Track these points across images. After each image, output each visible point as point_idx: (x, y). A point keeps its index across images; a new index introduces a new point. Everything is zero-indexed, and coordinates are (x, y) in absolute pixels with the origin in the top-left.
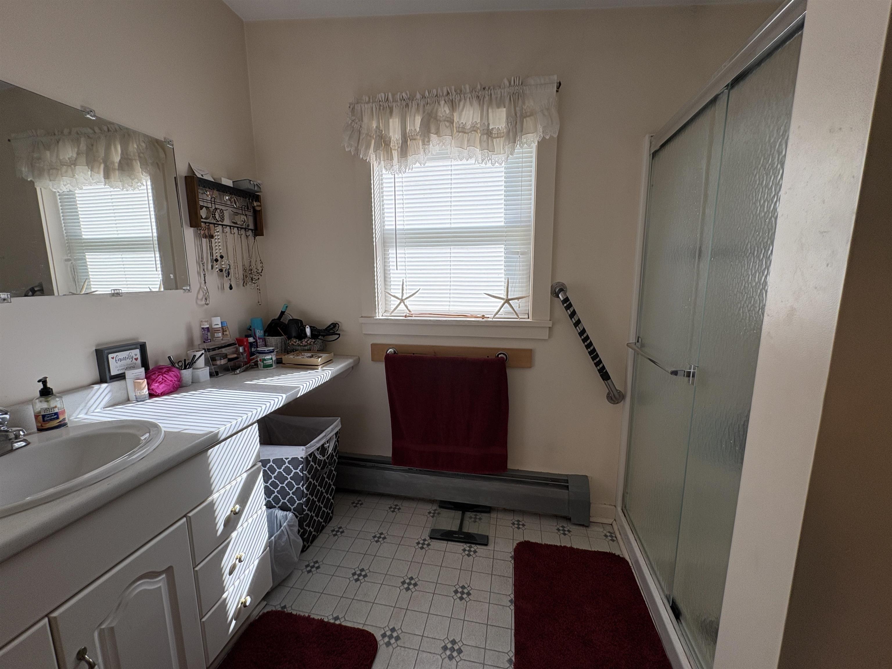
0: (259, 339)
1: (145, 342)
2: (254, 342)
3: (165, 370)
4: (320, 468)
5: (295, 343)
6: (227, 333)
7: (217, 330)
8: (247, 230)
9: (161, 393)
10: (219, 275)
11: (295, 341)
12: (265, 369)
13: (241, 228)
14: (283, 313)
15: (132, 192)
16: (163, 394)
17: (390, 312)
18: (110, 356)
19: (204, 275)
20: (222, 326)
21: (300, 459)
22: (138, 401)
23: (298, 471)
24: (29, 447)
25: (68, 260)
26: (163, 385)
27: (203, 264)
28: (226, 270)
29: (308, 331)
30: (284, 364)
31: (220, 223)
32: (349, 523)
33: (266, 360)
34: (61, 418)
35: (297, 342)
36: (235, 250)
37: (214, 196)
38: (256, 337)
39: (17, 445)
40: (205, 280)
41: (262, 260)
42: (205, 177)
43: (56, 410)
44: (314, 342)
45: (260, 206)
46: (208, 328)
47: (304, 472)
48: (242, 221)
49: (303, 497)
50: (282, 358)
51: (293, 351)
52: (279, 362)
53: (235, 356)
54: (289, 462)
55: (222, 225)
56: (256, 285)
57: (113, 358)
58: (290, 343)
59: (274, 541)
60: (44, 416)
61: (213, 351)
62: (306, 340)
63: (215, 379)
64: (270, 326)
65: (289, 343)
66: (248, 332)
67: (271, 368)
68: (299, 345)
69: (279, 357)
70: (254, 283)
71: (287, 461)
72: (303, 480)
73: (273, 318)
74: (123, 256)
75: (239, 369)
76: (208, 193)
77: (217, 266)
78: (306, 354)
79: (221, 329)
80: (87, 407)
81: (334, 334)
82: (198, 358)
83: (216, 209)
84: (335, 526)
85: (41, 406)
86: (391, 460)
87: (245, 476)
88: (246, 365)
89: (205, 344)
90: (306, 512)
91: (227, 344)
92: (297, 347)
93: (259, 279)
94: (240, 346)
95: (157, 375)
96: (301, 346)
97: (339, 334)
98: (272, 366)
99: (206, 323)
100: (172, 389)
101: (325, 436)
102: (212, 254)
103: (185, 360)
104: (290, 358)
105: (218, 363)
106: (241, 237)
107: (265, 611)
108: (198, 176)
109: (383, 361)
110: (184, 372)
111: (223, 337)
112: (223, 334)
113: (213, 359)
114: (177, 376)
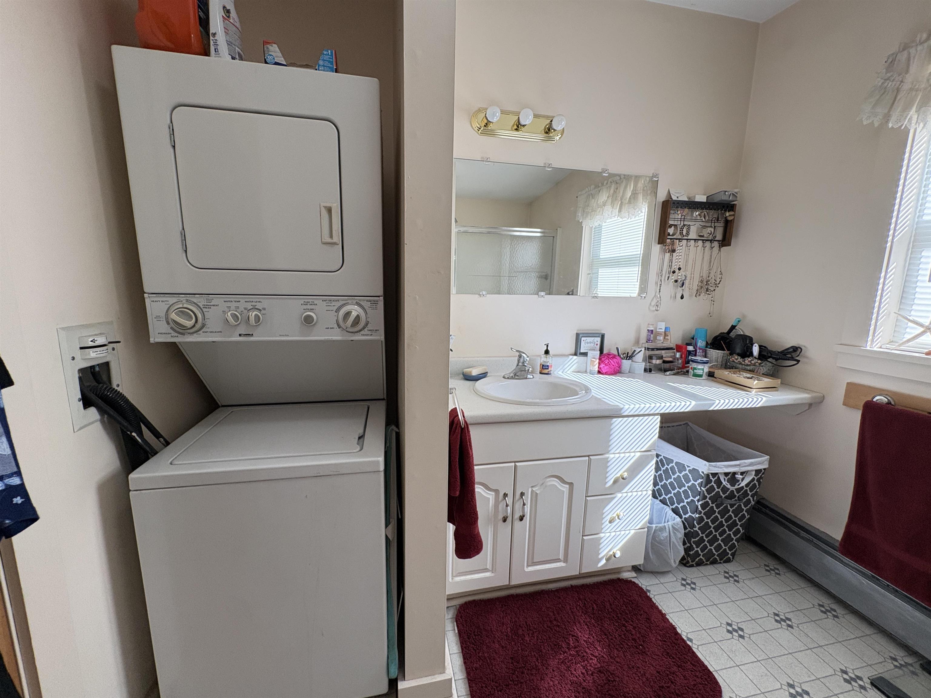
0: (700, 349)
1: (605, 334)
2: (693, 351)
3: (611, 356)
4: (723, 496)
5: (737, 359)
6: (669, 337)
7: (659, 334)
8: (713, 241)
9: (605, 373)
10: (674, 285)
11: (736, 357)
12: (693, 377)
13: (707, 240)
14: (733, 327)
15: (634, 219)
16: (606, 374)
17: (897, 344)
18: (583, 339)
19: (661, 285)
20: (665, 331)
21: (701, 473)
22: (590, 374)
23: (696, 483)
24: (533, 379)
25: (589, 274)
26: (607, 367)
27: (661, 275)
28: (681, 281)
29: (756, 350)
30: (715, 378)
31: (686, 238)
32: (750, 579)
33: (696, 369)
34: (549, 370)
35: (739, 360)
36: (694, 262)
37: (684, 214)
38: (697, 346)
39: (529, 376)
40: (660, 289)
41: (722, 271)
42: (680, 199)
43: (548, 364)
44: (760, 364)
45: (733, 215)
46: (652, 331)
47: (702, 488)
48: (708, 233)
49: (696, 512)
50: (714, 372)
51: (731, 368)
52: (711, 375)
53: (671, 359)
54: (690, 471)
55: (687, 240)
56: (711, 296)
57: (584, 340)
58: (731, 360)
59: (654, 528)
60: (543, 365)
61: (652, 350)
62: (749, 359)
63: (647, 374)
64: (715, 338)
65: (729, 359)
66: (691, 340)
67: (701, 378)
68: (741, 364)
69: (712, 370)
70: (709, 294)
71: (688, 469)
72: (699, 495)
73: (722, 332)
74: (620, 270)
75: (670, 372)
76: (679, 212)
77: (673, 277)
78: (744, 374)
79: (663, 333)
80: (564, 368)
81: (792, 359)
82: (637, 354)
83: (684, 225)
84: (731, 571)
85: (544, 359)
86: (837, 544)
87: (638, 454)
88: (678, 369)
89: (647, 344)
90: (696, 529)
91: (665, 347)
92: (738, 365)
93: (714, 290)
94: (678, 351)
95: (605, 358)
96: (742, 364)
97: (798, 361)
98: (702, 377)
99: (652, 326)
100: (613, 372)
101: (739, 465)
102: (670, 266)
103: (628, 353)
104: (726, 374)
105: (654, 361)
106: (704, 249)
107: (633, 580)
108: (674, 199)
109: (860, 409)
110: (624, 361)
111: (664, 341)
112: (665, 338)
113: (651, 357)
114: (618, 363)
